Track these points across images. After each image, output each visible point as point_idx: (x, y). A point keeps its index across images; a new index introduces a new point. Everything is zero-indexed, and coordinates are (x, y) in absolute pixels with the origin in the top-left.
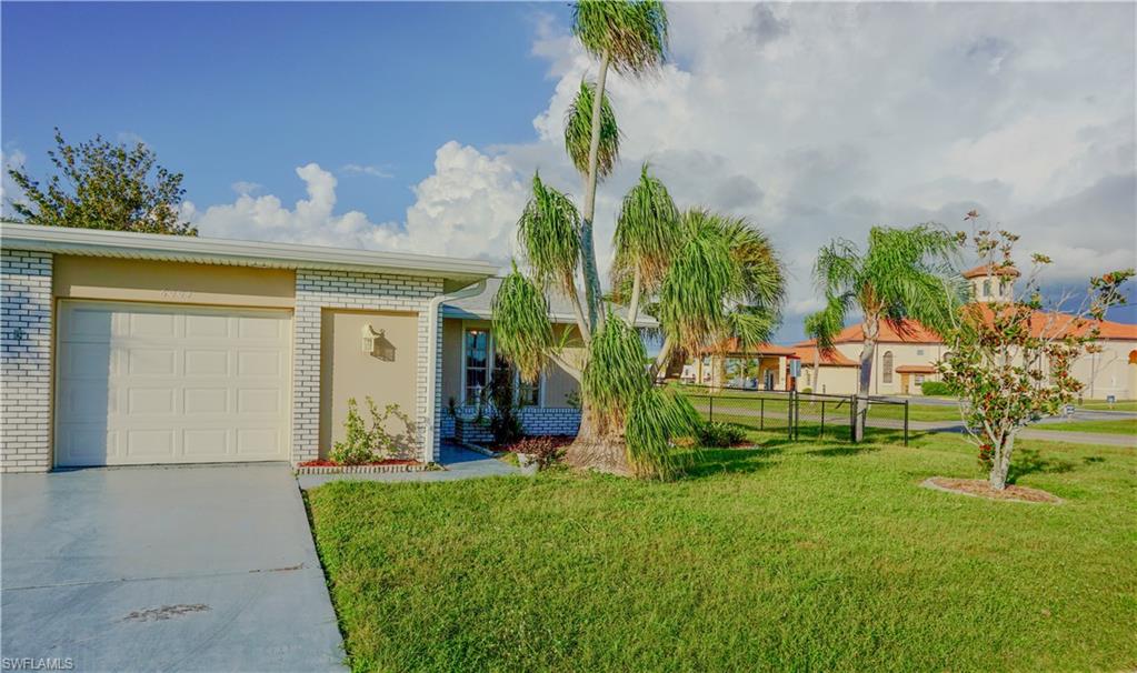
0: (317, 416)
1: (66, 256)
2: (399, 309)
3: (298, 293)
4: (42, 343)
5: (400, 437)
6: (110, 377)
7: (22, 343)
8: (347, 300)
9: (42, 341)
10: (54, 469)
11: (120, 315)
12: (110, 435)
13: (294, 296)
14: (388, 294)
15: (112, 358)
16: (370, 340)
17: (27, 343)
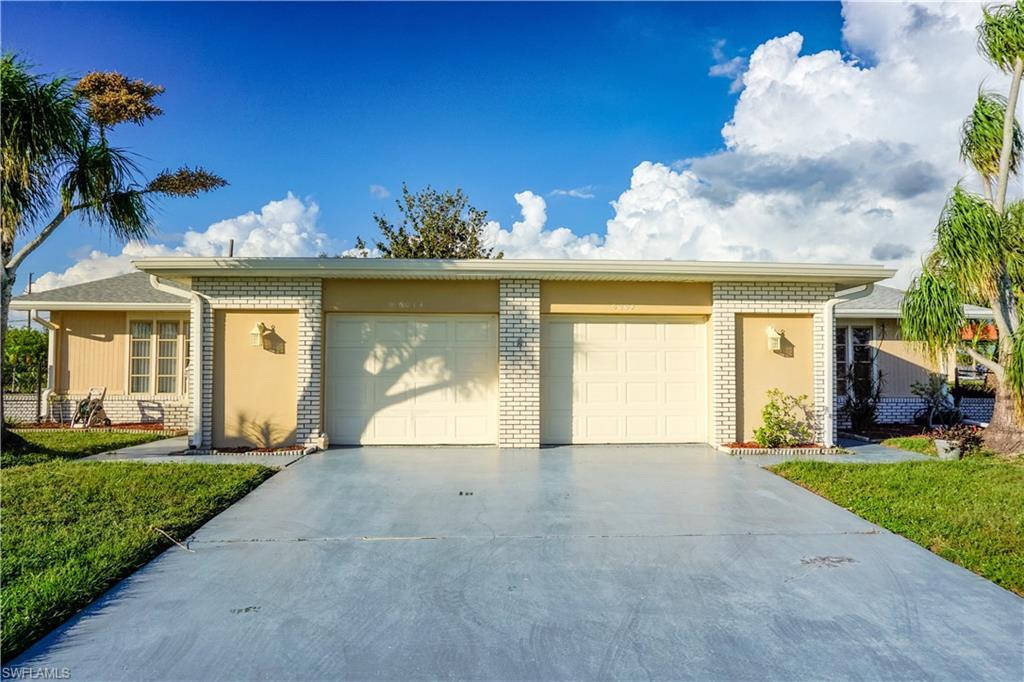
0: (734, 405)
1: (548, 281)
2: (798, 311)
3: (715, 302)
4: (535, 349)
5: (800, 424)
6: (574, 375)
7: (523, 349)
8: (755, 306)
9: (535, 347)
10: (543, 446)
11: (580, 325)
12: (574, 419)
13: (712, 304)
14: (789, 299)
15: (575, 359)
16: (775, 339)
17: (526, 349)
